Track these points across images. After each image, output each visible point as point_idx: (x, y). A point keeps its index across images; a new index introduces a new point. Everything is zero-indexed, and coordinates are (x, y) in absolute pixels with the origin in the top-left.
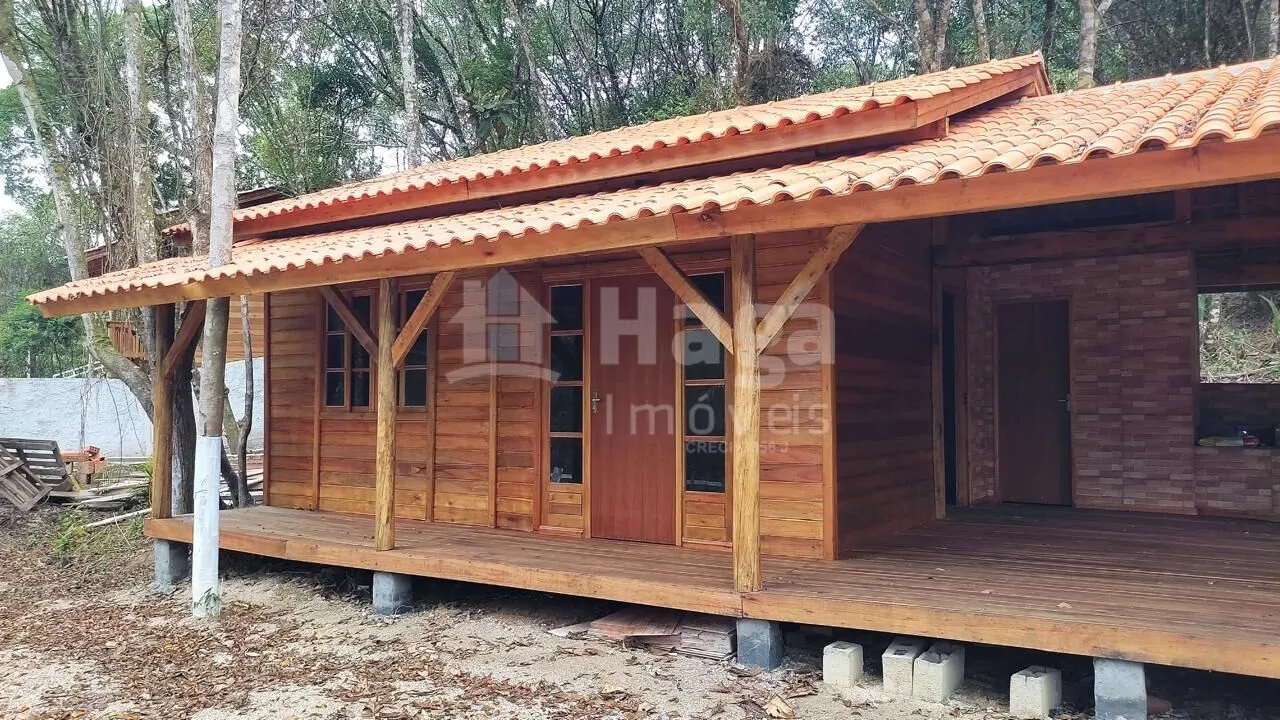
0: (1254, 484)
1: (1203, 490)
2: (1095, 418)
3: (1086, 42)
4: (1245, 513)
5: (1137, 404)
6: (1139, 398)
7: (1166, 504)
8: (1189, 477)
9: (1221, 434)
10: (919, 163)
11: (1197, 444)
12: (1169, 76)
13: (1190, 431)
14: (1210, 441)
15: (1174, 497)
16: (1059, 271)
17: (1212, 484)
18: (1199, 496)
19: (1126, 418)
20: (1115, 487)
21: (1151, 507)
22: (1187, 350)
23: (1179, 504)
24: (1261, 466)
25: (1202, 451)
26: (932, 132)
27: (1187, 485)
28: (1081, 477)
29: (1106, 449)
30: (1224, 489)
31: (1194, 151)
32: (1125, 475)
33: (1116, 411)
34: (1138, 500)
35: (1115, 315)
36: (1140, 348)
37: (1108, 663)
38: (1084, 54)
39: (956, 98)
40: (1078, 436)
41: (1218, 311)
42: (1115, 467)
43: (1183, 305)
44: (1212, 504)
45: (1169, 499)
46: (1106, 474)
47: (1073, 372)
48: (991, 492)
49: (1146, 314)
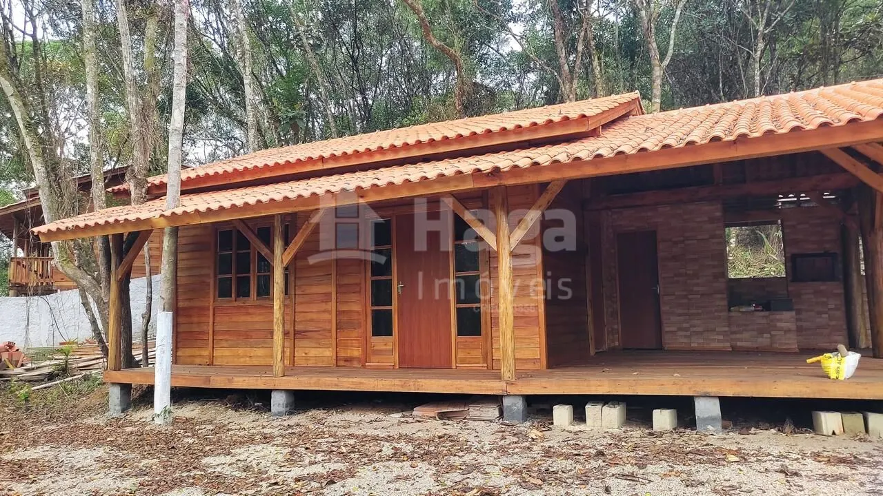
0: (761, 332)
1: (733, 336)
2: (673, 297)
3: (655, 84)
4: (757, 348)
5: (696, 289)
6: (698, 285)
7: (714, 345)
8: (726, 329)
9: (741, 304)
10: (583, 150)
11: (729, 311)
12: (708, 105)
13: (725, 303)
14: (736, 308)
15: (719, 341)
16: (649, 214)
17: (740, 332)
18: (732, 339)
19: (690, 297)
20: (686, 336)
21: (707, 347)
22: (721, 258)
23: (721, 345)
24: (764, 321)
25: (732, 314)
26: (593, 133)
27: (724, 333)
28: (667, 332)
29: (680, 315)
30: (746, 335)
31: (734, 142)
32: (692, 329)
33: (685, 293)
34: (698, 344)
35: (682, 238)
36: (696, 256)
37: (702, 398)
38: (655, 91)
39: (604, 116)
40: (664, 308)
41: (735, 240)
42: (685, 325)
43: (718, 232)
44: (739, 344)
45: (717, 342)
46: (681, 329)
47: (660, 273)
48: (617, 344)
49: (699, 237)
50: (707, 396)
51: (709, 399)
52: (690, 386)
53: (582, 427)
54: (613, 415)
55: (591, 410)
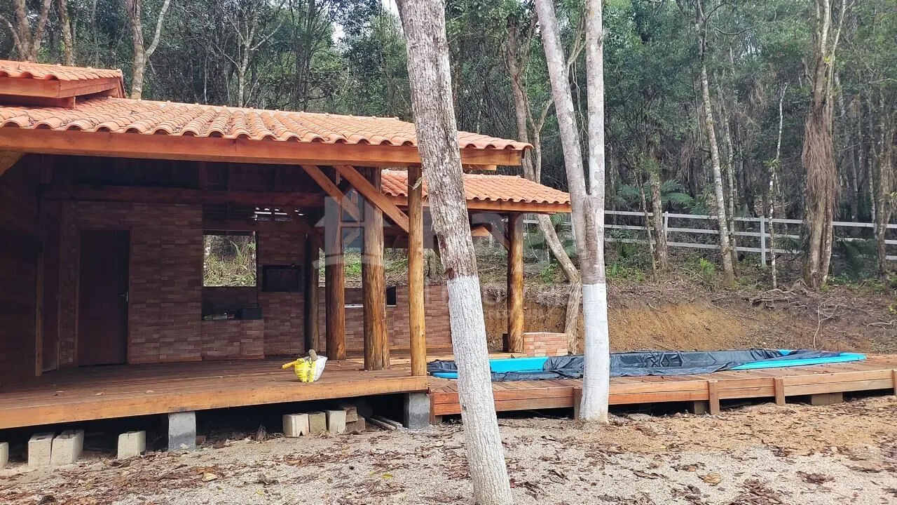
0: (232, 340)
1: (205, 346)
2: (144, 306)
3: (137, 71)
4: (227, 357)
5: (170, 296)
6: (172, 293)
7: (186, 356)
8: (199, 338)
9: (214, 313)
11: (203, 319)
13: (200, 312)
14: (210, 317)
15: (191, 351)
16: (124, 212)
17: (212, 342)
18: (203, 349)
19: (163, 305)
20: (155, 348)
21: (176, 358)
22: (197, 263)
23: (193, 355)
24: (235, 330)
25: (206, 323)
27: (196, 343)
28: (133, 344)
29: (151, 325)
30: (217, 344)
32: (162, 340)
33: (157, 301)
34: (168, 355)
35: (159, 242)
36: (173, 262)
37: (178, 415)
38: (136, 78)
39: (80, 85)
40: (133, 317)
41: (209, 248)
42: (155, 336)
43: (197, 238)
44: (209, 353)
45: (187, 353)
46: (149, 341)
47: (131, 277)
48: (71, 360)
49: (177, 242)
50: (184, 412)
51: (184, 415)
52: (165, 402)
53: (21, 469)
54: (67, 446)
55: (36, 446)
